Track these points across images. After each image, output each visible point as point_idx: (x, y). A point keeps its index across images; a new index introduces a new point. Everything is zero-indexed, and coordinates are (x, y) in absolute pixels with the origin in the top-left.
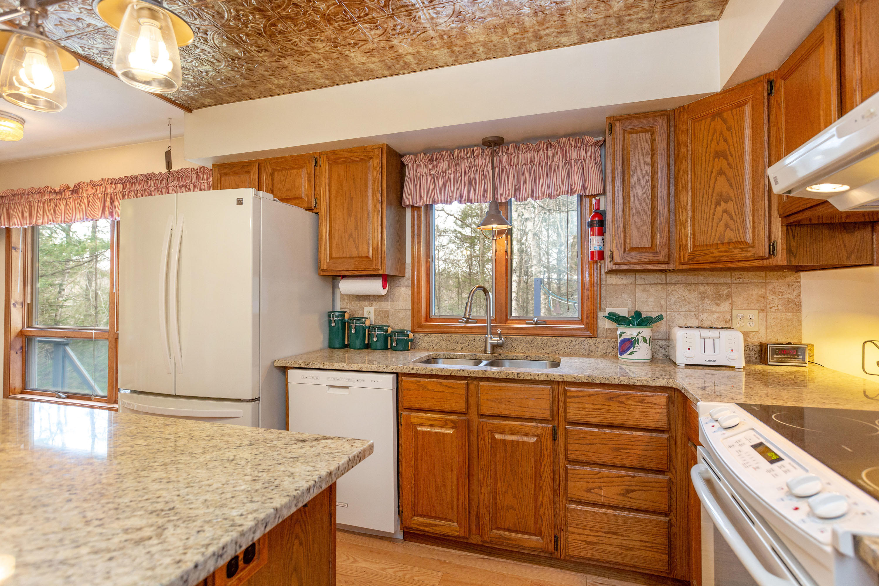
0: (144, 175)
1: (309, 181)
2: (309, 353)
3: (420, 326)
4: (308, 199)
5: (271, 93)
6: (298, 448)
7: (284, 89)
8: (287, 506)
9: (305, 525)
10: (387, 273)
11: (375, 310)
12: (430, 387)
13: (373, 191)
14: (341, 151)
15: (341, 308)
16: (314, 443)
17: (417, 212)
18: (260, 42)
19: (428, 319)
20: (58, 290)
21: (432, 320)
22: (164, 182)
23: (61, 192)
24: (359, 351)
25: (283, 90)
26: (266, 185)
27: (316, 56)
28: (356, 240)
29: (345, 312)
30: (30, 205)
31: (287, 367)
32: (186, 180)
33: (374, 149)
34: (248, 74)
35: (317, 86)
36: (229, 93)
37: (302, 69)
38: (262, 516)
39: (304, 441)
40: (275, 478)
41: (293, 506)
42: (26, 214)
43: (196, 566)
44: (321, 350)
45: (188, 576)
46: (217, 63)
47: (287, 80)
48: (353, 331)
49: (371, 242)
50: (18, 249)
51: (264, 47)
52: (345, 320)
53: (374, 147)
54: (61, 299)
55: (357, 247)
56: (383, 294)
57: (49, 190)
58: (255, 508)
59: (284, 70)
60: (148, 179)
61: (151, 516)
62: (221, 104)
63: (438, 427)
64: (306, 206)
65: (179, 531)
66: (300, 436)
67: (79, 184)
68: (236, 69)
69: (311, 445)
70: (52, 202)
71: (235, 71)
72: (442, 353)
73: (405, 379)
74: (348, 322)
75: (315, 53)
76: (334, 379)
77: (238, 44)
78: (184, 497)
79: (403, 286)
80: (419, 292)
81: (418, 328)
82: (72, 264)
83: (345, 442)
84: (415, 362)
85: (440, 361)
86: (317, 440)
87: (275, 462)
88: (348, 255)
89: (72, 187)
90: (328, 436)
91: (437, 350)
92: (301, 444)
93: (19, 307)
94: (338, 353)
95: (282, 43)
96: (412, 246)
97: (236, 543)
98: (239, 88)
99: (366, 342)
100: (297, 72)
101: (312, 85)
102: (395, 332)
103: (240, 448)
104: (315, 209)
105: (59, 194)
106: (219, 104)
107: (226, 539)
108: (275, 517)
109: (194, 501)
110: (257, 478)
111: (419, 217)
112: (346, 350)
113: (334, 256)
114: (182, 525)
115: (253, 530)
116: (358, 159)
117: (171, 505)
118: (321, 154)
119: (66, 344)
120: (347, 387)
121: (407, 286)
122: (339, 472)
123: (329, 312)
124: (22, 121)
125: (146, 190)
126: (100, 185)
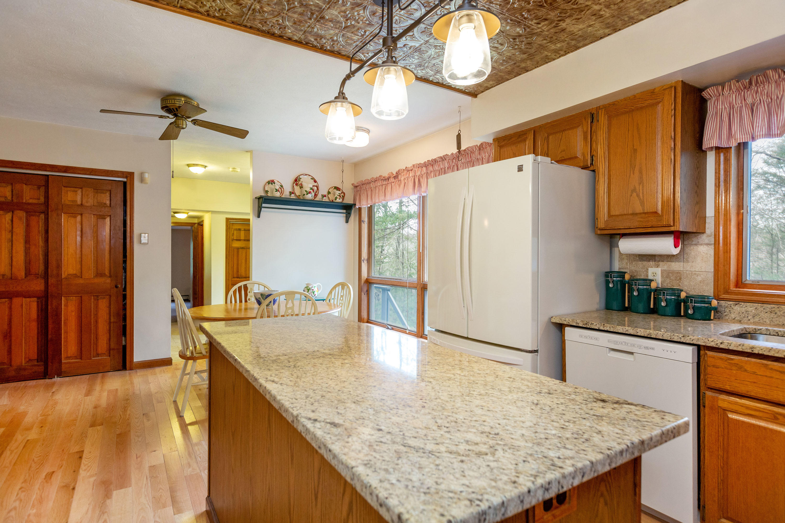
0: (441, 158)
1: (585, 138)
2: (585, 312)
3: (727, 292)
4: (584, 157)
5: (547, 60)
6: (600, 407)
7: (560, 52)
8: (602, 463)
9: (610, 487)
10: (681, 230)
11: (662, 272)
12: (748, 367)
13: (662, 137)
14: (621, 101)
15: (619, 269)
16: (616, 406)
17: (724, 154)
18: (540, 14)
19: (739, 283)
20: (380, 250)
21: (745, 286)
22: (454, 161)
23: (388, 179)
24: (642, 316)
25: (559, 54)
26: (541, 150)
27: (597, 7)
28: (641, 195)
29: (625, 273)
30: (371, 190)
31: (564, 324)
32: (471, 157)
33: (664, 90)
34: (527, 48)
35: (596, 39)
36: (509, 71)
37: (581, 26)
38: (580, 465)
39: (603, 401)
40: (584, 431)
41: (607, 464)
42: (369, 197)
43: (529, 492)
44: (597, 310)
45: (524, 497)
46: (500, 47)
47: (564, 42)
48: (635, 293)
49: (660, 196)
50: (365, 221)
51: (544, 17)
52: (625, 281)
53: (665, 87)
54: (382, 257)
55: (642, 203)
56: (675, 254)
57: (382, 178)
58: (571, 455)
59: (562, 33)
60: (443, 160)
61: (482, 435)
62: (502, 83)
63: (763, 420)
64: (582, 164)
65: (507, 455)
66: (598, 395)
67: (399, 171)
68: (516, 47)
69: (612, 407)
70: (383, 186)
71: (516, 49)
72: (764, 328)
73: (710, 353)
74: (628, 283)
75: (596, 5)
76: (616, 342)
77: (520, 22)
78: (504, 427)
79: (701, 244)
80: (727, 251)
81: (724, 294)
82: (388, 231)
83: (653, 412)
84: (723, 334)
85: (761, 337)
86: (617, 403)
87: (579, 416)
88: (630, 212)
89: (395, 173)
90: (630, 401)
91: (754, 323)
92: (602, 404)
93: (366, 262)
94: (616, 315)
95: (562, 7)
96: (715, 195)
97: (559, 483)
98: (518, 64)
99: (652, 306)
100: (575, 30)
101: (591, 39)
102: (690, 297)
103: (541, 394)
104: (592, 167)
105: (387, 180)
106: (499, 84)
107: (550, 476)
108: (591, 470)
109: (513, 432)
110: (564, 427)
111: (727, 160)
112: (627, 313)
113: (613, 213)
114: (509, 451)
115: (572, 475)
116: (643, 105)
117: (496, 431)
118: (598, 109)
119: (389, 290)
120: (632, 353)
121: (707, 244)
122: (652, 444)
123: (606, 272)
124: (368, 131)
125: (442, 169)
126: (412, 170)
